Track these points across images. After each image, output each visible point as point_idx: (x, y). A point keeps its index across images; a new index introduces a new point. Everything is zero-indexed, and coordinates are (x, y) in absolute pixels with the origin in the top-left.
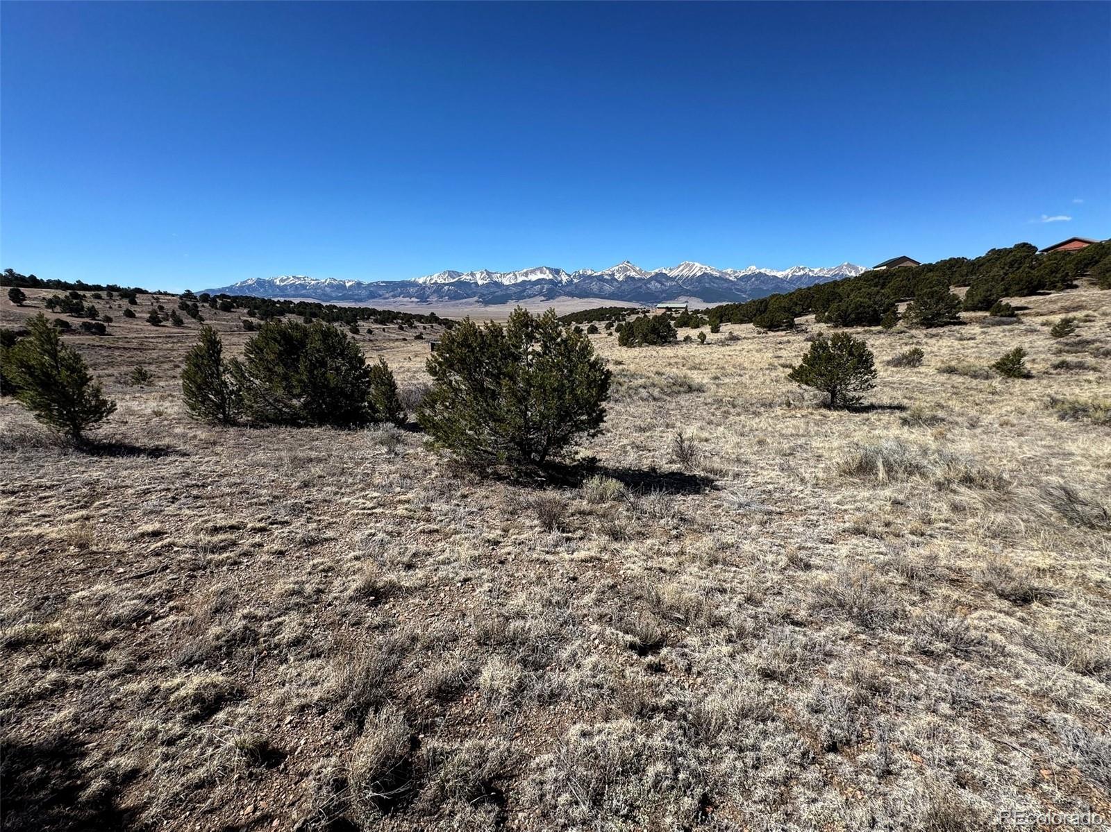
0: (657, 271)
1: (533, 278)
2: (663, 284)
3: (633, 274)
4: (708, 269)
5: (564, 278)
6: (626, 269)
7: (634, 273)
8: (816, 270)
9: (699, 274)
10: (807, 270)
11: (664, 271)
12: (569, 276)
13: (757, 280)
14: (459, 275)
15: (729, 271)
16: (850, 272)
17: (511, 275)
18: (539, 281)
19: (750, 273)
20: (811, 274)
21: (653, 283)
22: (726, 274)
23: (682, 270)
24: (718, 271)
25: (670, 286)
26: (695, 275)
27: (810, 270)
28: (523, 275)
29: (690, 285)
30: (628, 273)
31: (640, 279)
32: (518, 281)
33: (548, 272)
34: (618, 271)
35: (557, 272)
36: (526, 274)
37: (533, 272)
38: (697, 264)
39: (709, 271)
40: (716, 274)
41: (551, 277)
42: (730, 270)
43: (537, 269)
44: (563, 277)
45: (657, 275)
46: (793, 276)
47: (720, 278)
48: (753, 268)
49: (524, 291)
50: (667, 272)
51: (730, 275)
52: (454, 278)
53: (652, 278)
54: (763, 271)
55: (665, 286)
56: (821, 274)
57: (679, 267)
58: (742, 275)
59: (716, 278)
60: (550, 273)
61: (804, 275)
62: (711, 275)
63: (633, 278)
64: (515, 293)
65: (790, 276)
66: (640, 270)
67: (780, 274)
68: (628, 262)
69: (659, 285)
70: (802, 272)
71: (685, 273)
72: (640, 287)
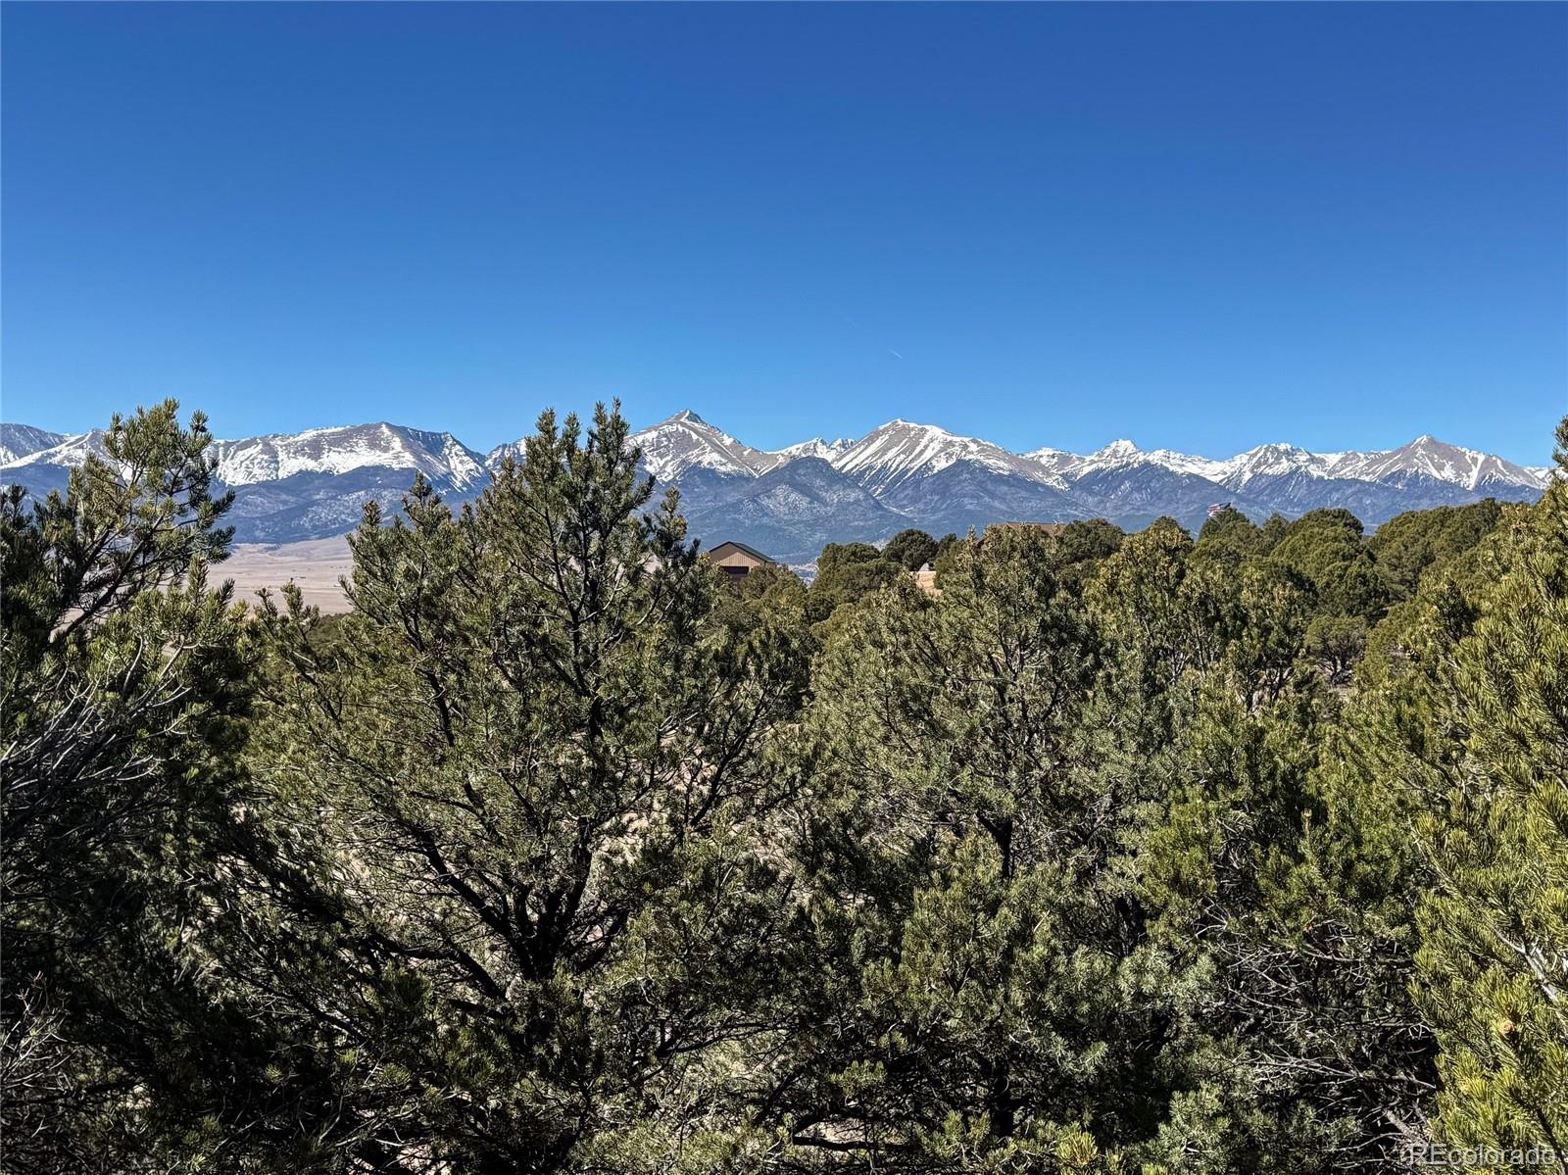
0: (795, 450)
1: (341, 462)
2: (815, 498)
3: (710, 458)
4: (973, 447)
5: (461, 468)
6: (683, 443)
7: (716, 457)
8: (1333, 459)
9: (941, 464)
10: (1303, 458)
11: (823, 453)
12: (479, 459)
13: (1139, 490)
14: (45, 441)
15: (1045, 454)
16: (1440, 468)
17: (253, 450)
18: (361, 477)
19: (1114, 464)
20: (1315, 472)
21: (780, 491)
22: (1035, 465)
23: (884, 450)
24: (1006, 455)
25: (843, 506)
26: (927, 466)
27: (1312, 460)
28: (299, 451)
29: (914, 500)
30: (693, 456)
31: (734, 479)
32: (282, 474)
33: (397, 443)
34: (657, 446)
35: (433, 444)
36: (315, 449)
37: (340, 441)
38: (934, 431)
39: (973, 453)
40: (1001, 466)
41: (408, 460)
42: (1047, 451)
43: (358, 431)
44: (454, 462)
45: (795, 463)
46: (1256, 477)
47: (1014, 481)
48: (1125, 446)
49: (303, 509)
50: (830, 456)
51: (1046, 471)
52: (21, 453)
53: (776, 477)
54: (1156, 457)
55: (825, 504)
56: (1347, 473)
57: (871, 440)
58: (1087, 470)
59: (1000, 479)
60: (407, 446)
61: (1292, 473)
62: (984, 469)
63: (709, 475)
64: (267, 517)
65: (1248, 476)
66: (737, 445)
67: (1214, 471)
68: (694, 417)
69: (803, 502)
70: (1284, 466)
71: (895, 459)
72: (736, 507)
